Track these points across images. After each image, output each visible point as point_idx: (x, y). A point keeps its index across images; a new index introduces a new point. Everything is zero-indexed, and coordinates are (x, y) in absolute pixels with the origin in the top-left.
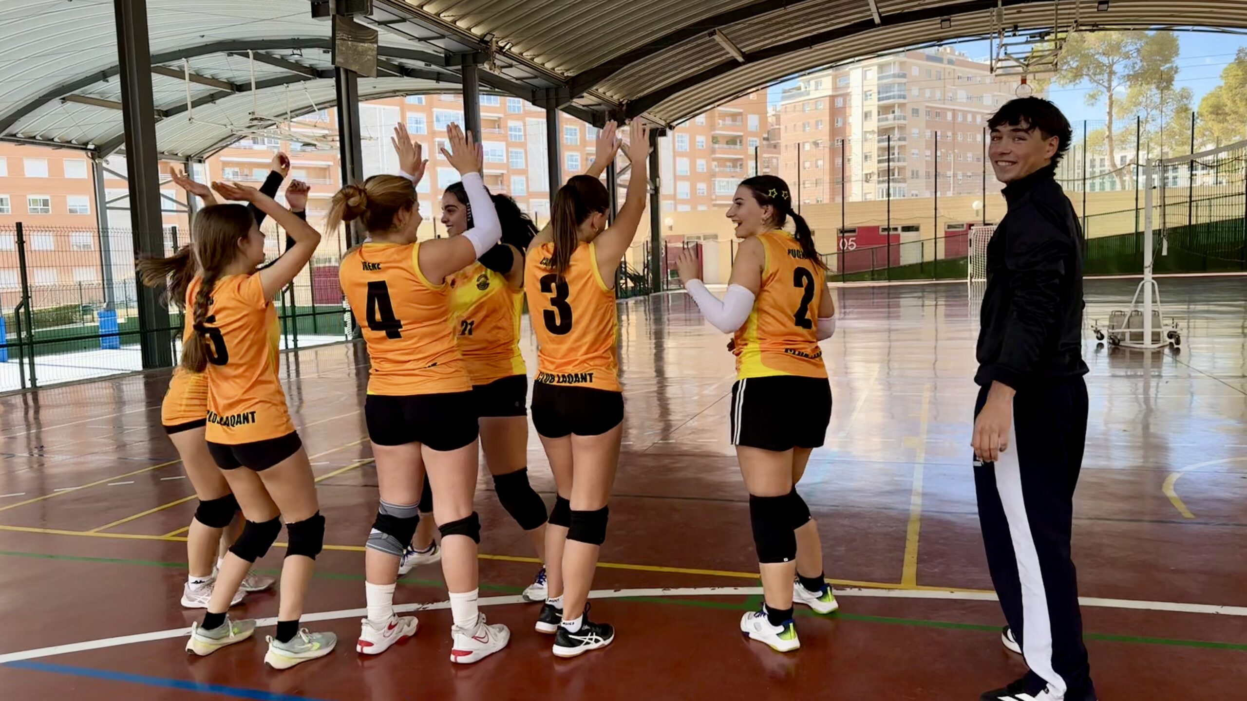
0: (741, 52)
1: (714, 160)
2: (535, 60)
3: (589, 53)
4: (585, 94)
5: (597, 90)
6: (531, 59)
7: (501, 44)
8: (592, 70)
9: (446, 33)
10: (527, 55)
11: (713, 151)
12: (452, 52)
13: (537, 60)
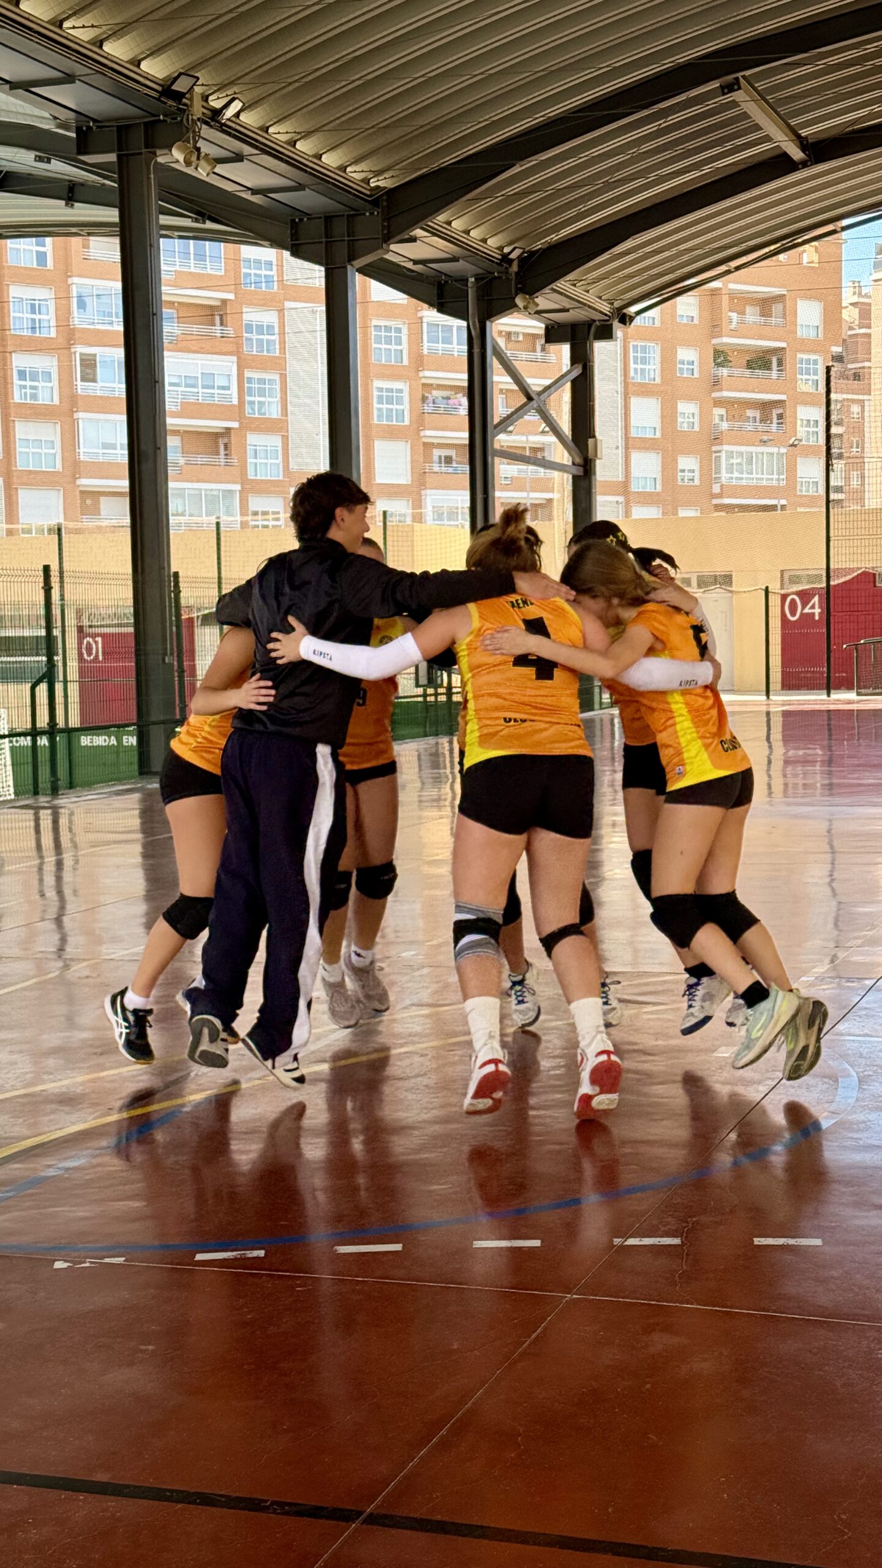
0: (799, 136)
1: (718, 403)
2: (299, 145)
3: (437, 128)
4: (418, 232)
5: (449, 223)
6: (288, 143)
7: (216, 103)
8: (442, 171)
9: (79, 69)
10: (280, 133)
11: (716, 383)
12: (94, 121)
13: (304, 147)
